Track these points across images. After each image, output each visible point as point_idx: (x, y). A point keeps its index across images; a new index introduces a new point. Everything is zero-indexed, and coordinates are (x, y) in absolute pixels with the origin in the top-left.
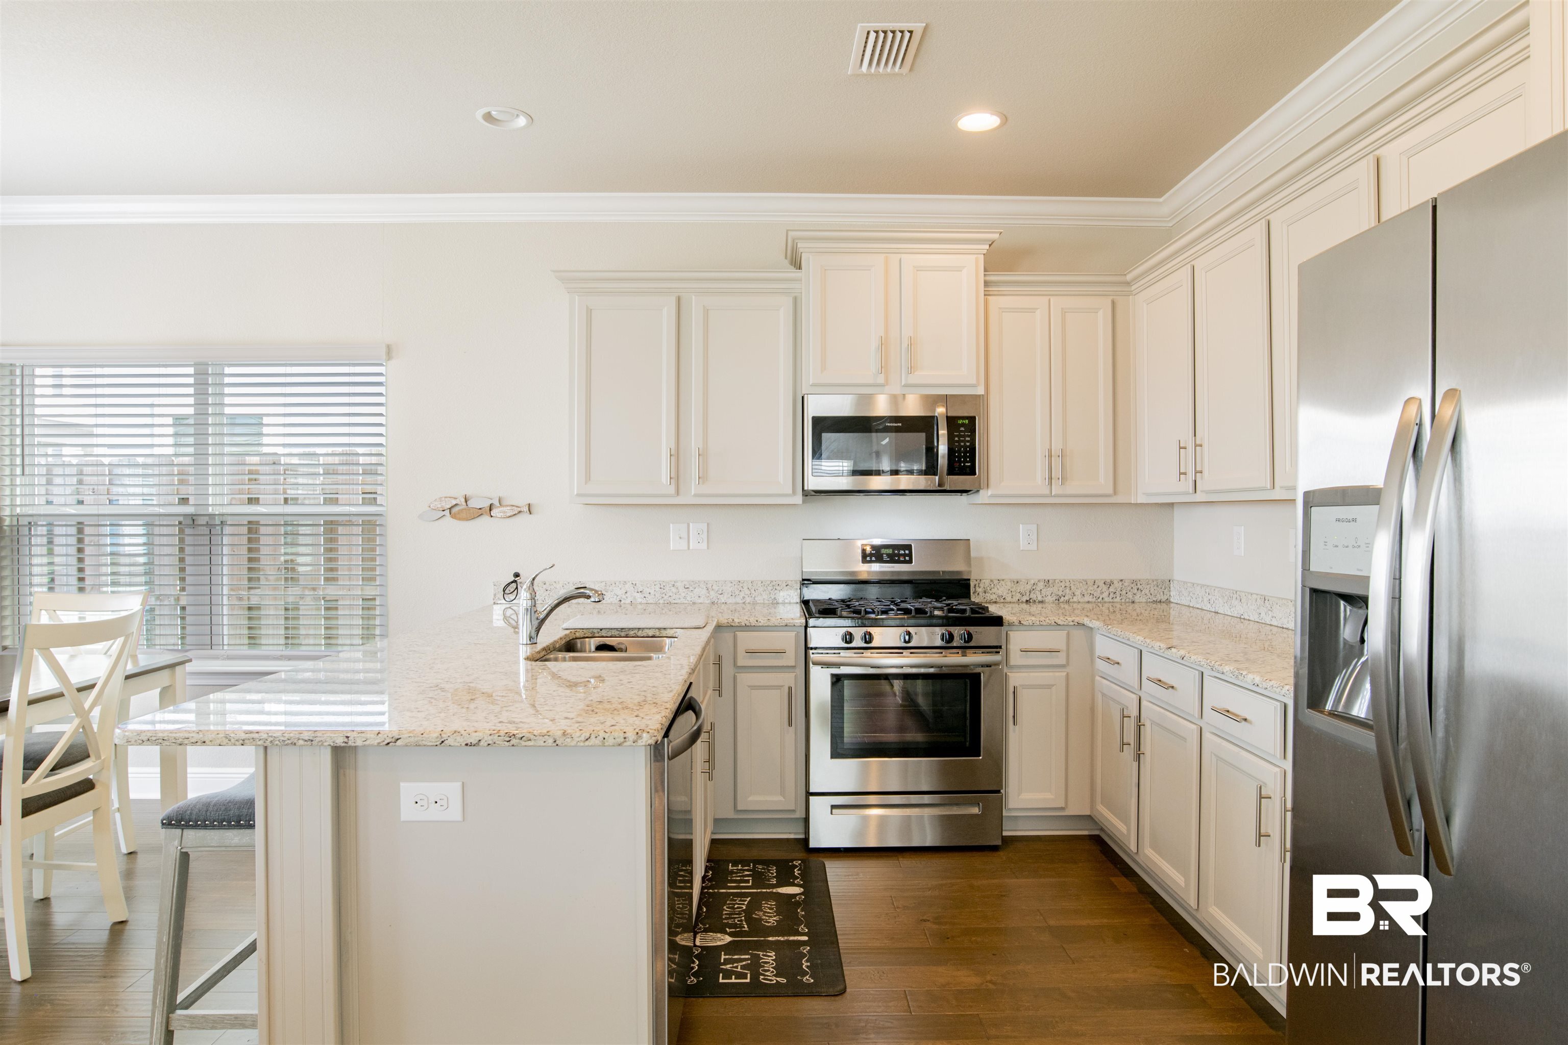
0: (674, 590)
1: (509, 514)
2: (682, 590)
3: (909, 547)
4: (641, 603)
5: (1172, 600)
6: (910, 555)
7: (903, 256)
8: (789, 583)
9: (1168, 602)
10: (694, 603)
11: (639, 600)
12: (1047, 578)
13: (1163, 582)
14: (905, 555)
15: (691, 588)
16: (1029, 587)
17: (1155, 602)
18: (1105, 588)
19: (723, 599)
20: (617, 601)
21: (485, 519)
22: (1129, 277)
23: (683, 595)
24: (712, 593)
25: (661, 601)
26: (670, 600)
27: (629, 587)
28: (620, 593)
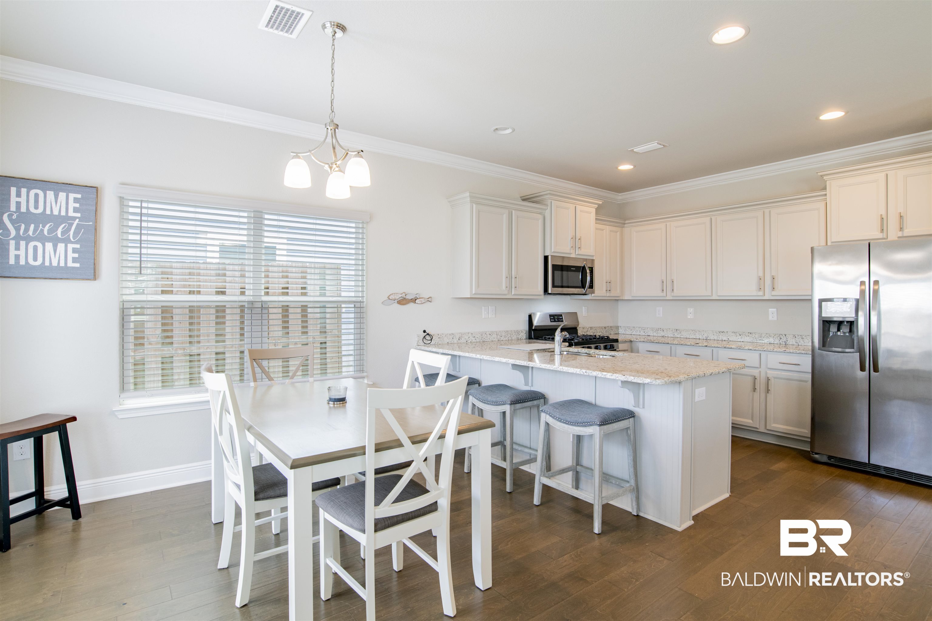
0: (486, 335)
1: (423, 302)
2: (488, 335)
3: (561, 315)
4: (474, 342)
5: (620, 333)
6: (562, 318)
7: (577, 206)
8: (523, 331)
9: (618, 334)
10: (492, 341)
11: (474, 341)
12: (591, 326)
13: (617, 327)
14: (561, 319)
15: (491, 335)
16: (586, 330)
17: (615, 334)
18: (604, 329)
19: (502, 339)
20: (466, 342)
21: (412, 305)
22: (626, 222)
23: (489, 337)
24: (498, 336)
25: (481, 341)
26: (484, 340)
27: (470, 334)
28: (467, 337)
